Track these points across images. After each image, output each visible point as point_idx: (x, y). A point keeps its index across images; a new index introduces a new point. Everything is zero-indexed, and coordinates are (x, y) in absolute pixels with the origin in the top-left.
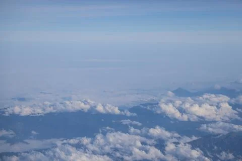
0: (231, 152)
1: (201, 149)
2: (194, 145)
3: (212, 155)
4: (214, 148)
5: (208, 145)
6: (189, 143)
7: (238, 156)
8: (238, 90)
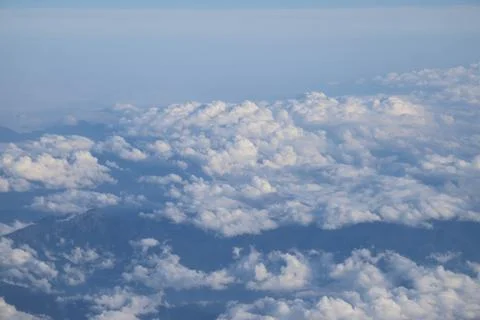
0: (92, 247)
1: (31, 247)
2: (18, 239)
3: (55, 256)
4: (59, 241)
5: (48, 237)
6: (7, 236)
7: (105, 253)
8: (111, 126)
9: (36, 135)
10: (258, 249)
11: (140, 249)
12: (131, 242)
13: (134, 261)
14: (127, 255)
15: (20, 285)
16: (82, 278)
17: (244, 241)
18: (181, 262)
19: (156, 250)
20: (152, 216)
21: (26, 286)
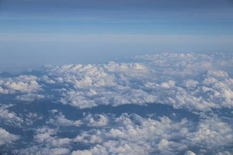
0: (35, 112)
1: (15, 112)
2: (10, 110)
4: (24, 110)
6: (7, 109)
7: (39, 114)
8: (43, 72)
9: (18, 75)
10: (91, 113)
11: (52, 113)
12: (49, 111)
13: (49, 117)
14: (47, 115)
15: (10, 125)
16: (32, 122)
17: (87, 110)
18: (65, 117)
19: (57, 114)
20: (56, 102)
21: (13, 125)
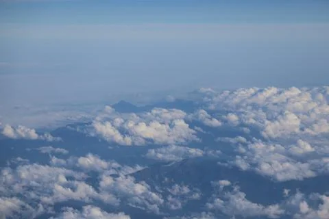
0: (185, 185)
1: (147, 183)
2: (138, 178)
3: (162, 189)
4: (164, 179)
5: (157, 177)
6: (131, 175)
7: (194, 189)
8: (197, 103)
9: (149, 108)
10: (302, 191)
12: (212, 182)
13: (214, 195)
16: (180, 205)
18: (246, 197)
19: (229, 189)
20: (226, 165)
21: (144, 209)
